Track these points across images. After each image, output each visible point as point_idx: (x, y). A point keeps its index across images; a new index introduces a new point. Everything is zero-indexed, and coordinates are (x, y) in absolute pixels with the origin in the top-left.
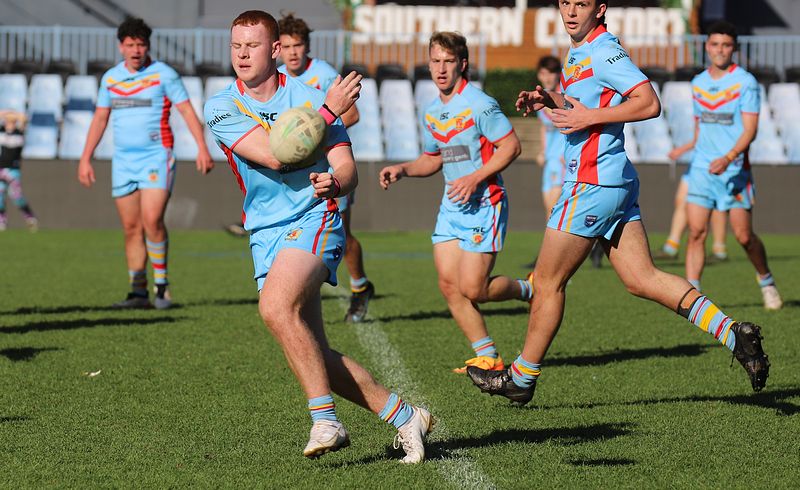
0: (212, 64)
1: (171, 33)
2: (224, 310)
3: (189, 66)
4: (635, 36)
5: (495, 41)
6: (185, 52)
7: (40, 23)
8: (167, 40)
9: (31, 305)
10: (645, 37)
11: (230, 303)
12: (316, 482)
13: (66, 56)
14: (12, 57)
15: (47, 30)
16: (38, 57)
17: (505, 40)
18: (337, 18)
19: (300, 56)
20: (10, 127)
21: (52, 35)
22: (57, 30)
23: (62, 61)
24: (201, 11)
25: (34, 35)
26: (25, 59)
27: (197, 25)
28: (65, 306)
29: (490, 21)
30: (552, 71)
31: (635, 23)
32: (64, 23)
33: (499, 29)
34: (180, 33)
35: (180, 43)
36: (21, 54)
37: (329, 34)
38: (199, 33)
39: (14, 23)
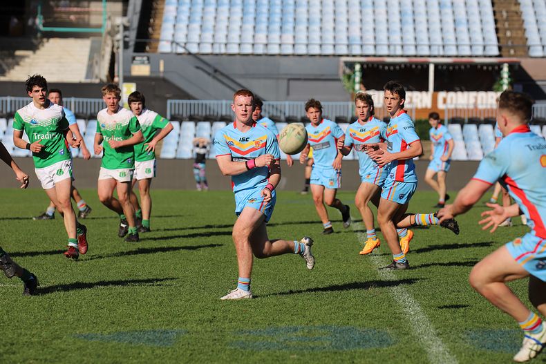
0: (293, 117)
1: (275, 103)
2: (298, 226)
3: (283, 118)
4: (482, 104)
5: (419, 106)
6: (281, 111)
7: (216, 99)
8: (273, 106)
9: (212, 224)
10: (487, 104)
11: (301, 223)
12: (339, 303)
13: (228, 113)
14: (204, 114)
15: (220, 102)
16: (215, 114)
17: (424, 106)
18: (349, 96)
19: (318, 117)
20: (201, 145)
21: (222, 104)
22: (224, 102)
23: (226, 116)
24: (288, 94)
25: (214, 104)
26: (210, 115)
27: (286, 100)
28: (228, 224)
29: (417, 97)
30: (435, 119)
31: (482, 98)
32: (227, 99)
33: (421, 101)
34: (279, 103)
35: (279, 108)
36: (208, 113)
37: (345, 103)
38: (287, 103)
39: (205, 99)
